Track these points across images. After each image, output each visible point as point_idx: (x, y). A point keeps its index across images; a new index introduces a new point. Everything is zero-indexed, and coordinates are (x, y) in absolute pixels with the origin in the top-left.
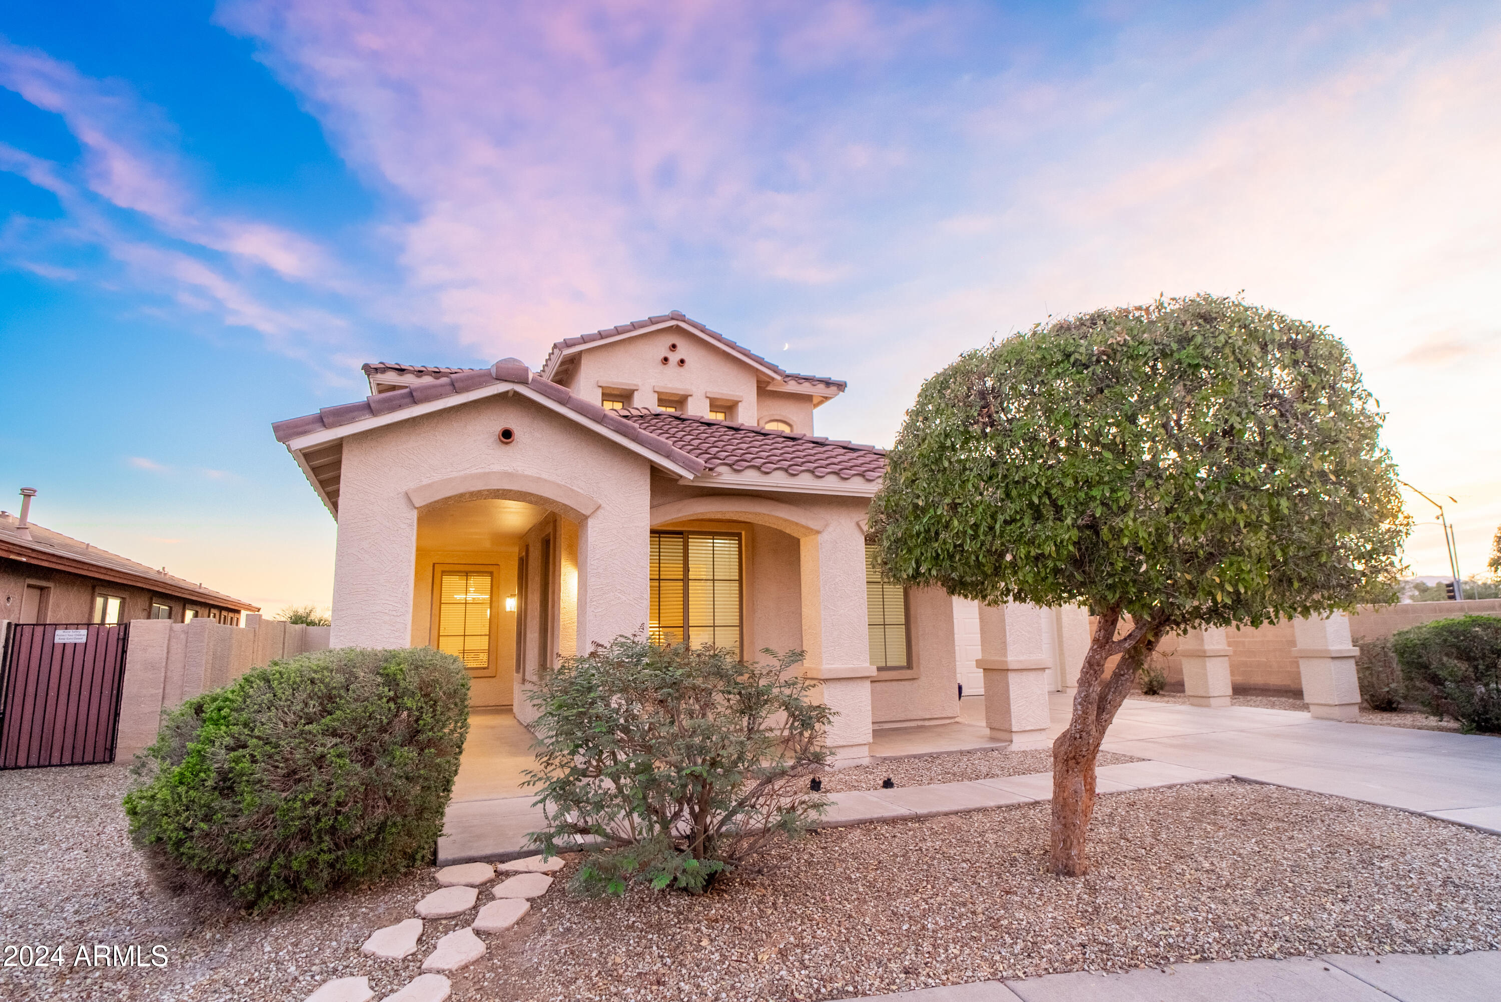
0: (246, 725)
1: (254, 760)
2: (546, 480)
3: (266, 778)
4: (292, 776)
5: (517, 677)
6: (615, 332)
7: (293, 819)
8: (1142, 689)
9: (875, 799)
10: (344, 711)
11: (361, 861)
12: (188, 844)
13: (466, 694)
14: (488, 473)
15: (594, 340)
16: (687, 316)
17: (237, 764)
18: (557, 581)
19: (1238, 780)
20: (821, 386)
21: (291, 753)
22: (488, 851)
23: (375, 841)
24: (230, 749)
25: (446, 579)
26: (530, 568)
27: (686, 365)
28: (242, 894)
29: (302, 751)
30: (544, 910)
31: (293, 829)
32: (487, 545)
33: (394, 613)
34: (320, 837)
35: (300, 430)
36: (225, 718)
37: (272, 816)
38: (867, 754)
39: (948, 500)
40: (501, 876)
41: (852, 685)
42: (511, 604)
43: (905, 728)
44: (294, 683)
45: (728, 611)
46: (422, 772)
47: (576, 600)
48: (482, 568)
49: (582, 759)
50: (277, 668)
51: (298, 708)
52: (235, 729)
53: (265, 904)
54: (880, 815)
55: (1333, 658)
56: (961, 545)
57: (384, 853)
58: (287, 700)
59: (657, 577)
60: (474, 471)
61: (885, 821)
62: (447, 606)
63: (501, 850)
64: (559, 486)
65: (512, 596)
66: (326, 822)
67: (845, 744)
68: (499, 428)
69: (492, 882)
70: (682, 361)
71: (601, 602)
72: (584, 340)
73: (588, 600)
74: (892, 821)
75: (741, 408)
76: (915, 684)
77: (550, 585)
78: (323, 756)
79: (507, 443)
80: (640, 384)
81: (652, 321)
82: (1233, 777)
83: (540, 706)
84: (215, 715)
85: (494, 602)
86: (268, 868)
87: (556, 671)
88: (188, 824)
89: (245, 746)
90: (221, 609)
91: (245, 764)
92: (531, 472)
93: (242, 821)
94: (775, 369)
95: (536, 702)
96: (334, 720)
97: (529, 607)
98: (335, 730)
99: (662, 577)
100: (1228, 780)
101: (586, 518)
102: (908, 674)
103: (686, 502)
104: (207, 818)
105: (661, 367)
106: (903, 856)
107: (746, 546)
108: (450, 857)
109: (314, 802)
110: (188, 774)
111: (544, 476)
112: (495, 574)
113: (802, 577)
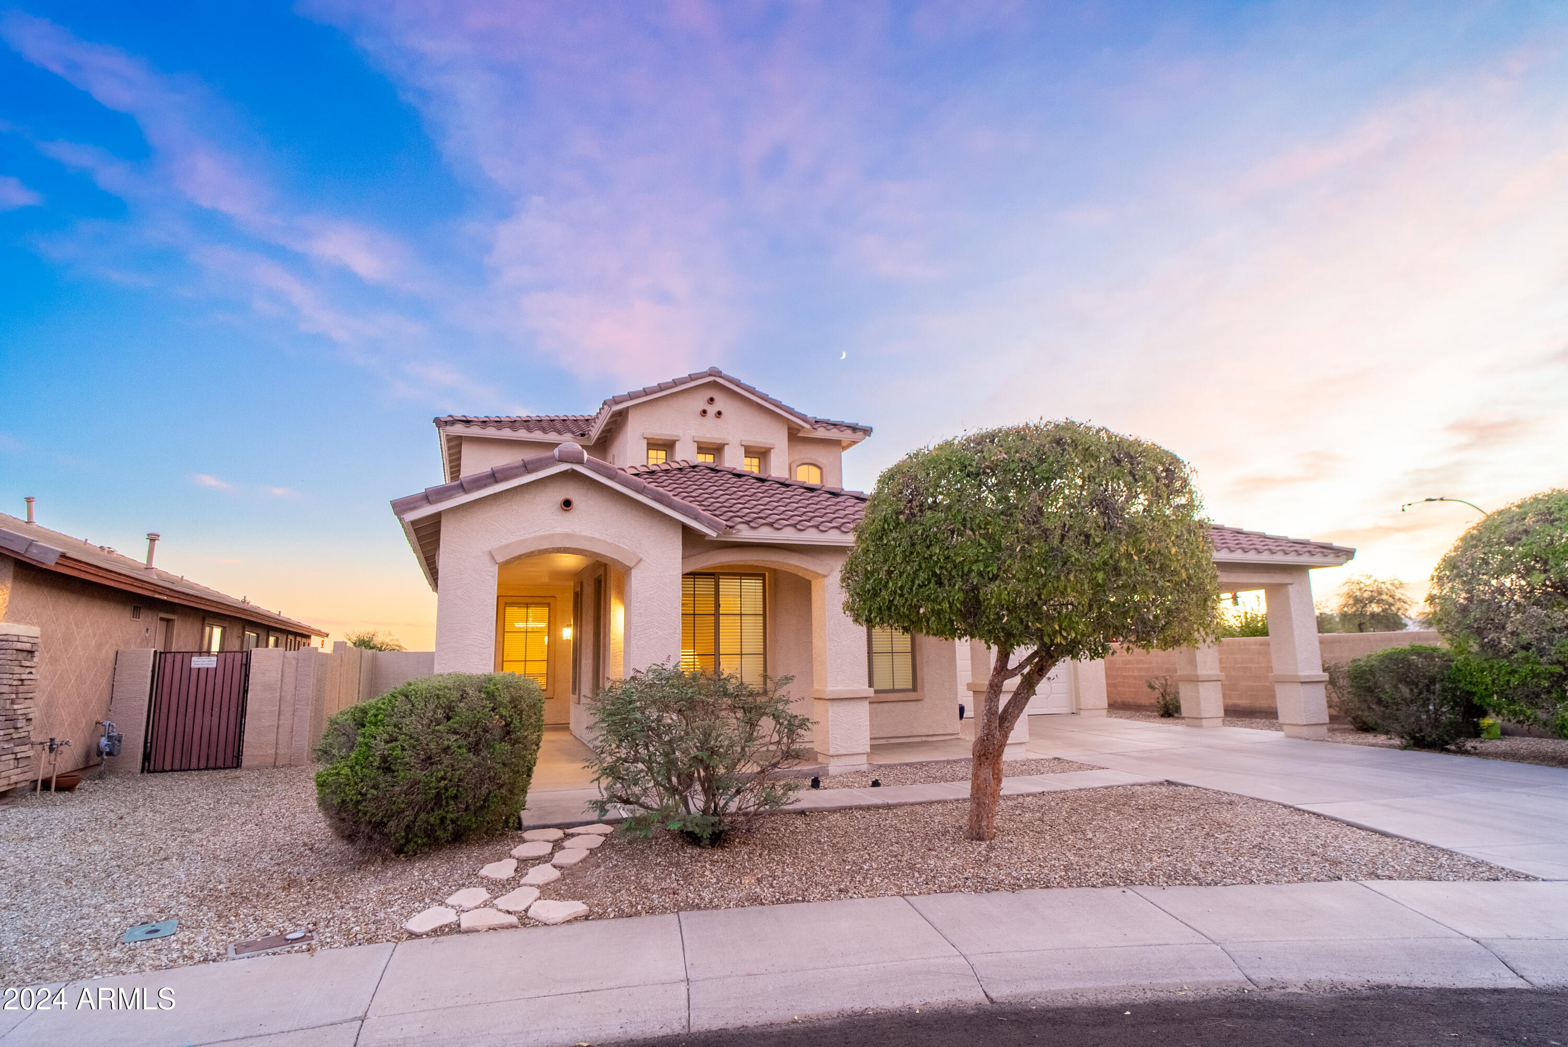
0: (395, 726)
1: (403, 749)
2: (598, 540)
3: (413, 761)
4: (429, 760)
5: (573, 698)
6: (659, 389)
7: (430, 788)
8: (1158, 711)
9: (860, 794)
10: (461, 717)
11: (473, 820)
12: (364, 804)
13: (541, 707)
14: (553, 535)
15: (640, 397)
16: (723, 372)
17: (393, 751)
18: (607, 616)
19: (1169, 783)
20: (849, 432)
21: (427, 745)
22: (558, 821)
23: (482, 807)
24: (387, 742)
25: (508, 610)
26: (584, 602)
27: (723, 416)
28: (397, 840)
29: (435, 743)
30: (599, 855)
31: (431, 795)
32: (546, 580)
33: (482, 646)
34: (447, 803)
35: (412, 506)
36: (380, 721)
37: (417, 786)
38: (865, 761)
39: (886, 568)
40: (567, 836)
41: (852, 704)
42: (567, 633)
43: (909, 743)
44: (426, 697)
45: (753, 642)
46: (514, 760)
47: (623, 632)
48: (542, 600)
49: (625, 751)
50: (412, 687)
51: (430, 714)
52: (390, 729)
53: (410, 847)
54: (858, 804)
55: (1302, 683)
56: (893, 601)
57: (488, 816)
58: (422, 709)
59: (692, 612)
60: (542, 533)
61: (861, 808)
62: (510, 634)
63: (567, 821)
64: (609, 544)
65: (569, 626)
66: (452, 791)
67: (846, 753)
68: (561, 498)
69: (562, 840)
70: (719, 413)
71: (643, 636)
72: (631, 396)
73: (632, 635)
74: (868, 808)
75: (773, 454)
76: (920, 704)
77: (602, 619)
78: (448, 747)
79: (567, 510)
80: (681, 435)
81: (692, 378)
82: (1167, 781)
83: (595, 714)
84: (373, 719)
85: (552, 630)
86: (414, 822)
87: (607, 690)
88: (364, 791)
89: (396, 740)
90: (296, 634)
91: (398, 752)
92: (586, 533)
93: (397, 789)
94: (804, 418)
95: (592, 712)
96: (454, 723)
97: (584, 637)
98: (455, 729)
99: (696, 612)
100: (1161, 784)
101: (630, 569)
102: (912, 695)
103: (713, 553)
104: (375, 787)
105: (701, 418)
106: (865, 829)
107: (769, 585)
108: (531, 824)
109: (443, 778)
110: (361, 758)
111: (597, 536)
112: (552, 606)
113: (813, 613)
